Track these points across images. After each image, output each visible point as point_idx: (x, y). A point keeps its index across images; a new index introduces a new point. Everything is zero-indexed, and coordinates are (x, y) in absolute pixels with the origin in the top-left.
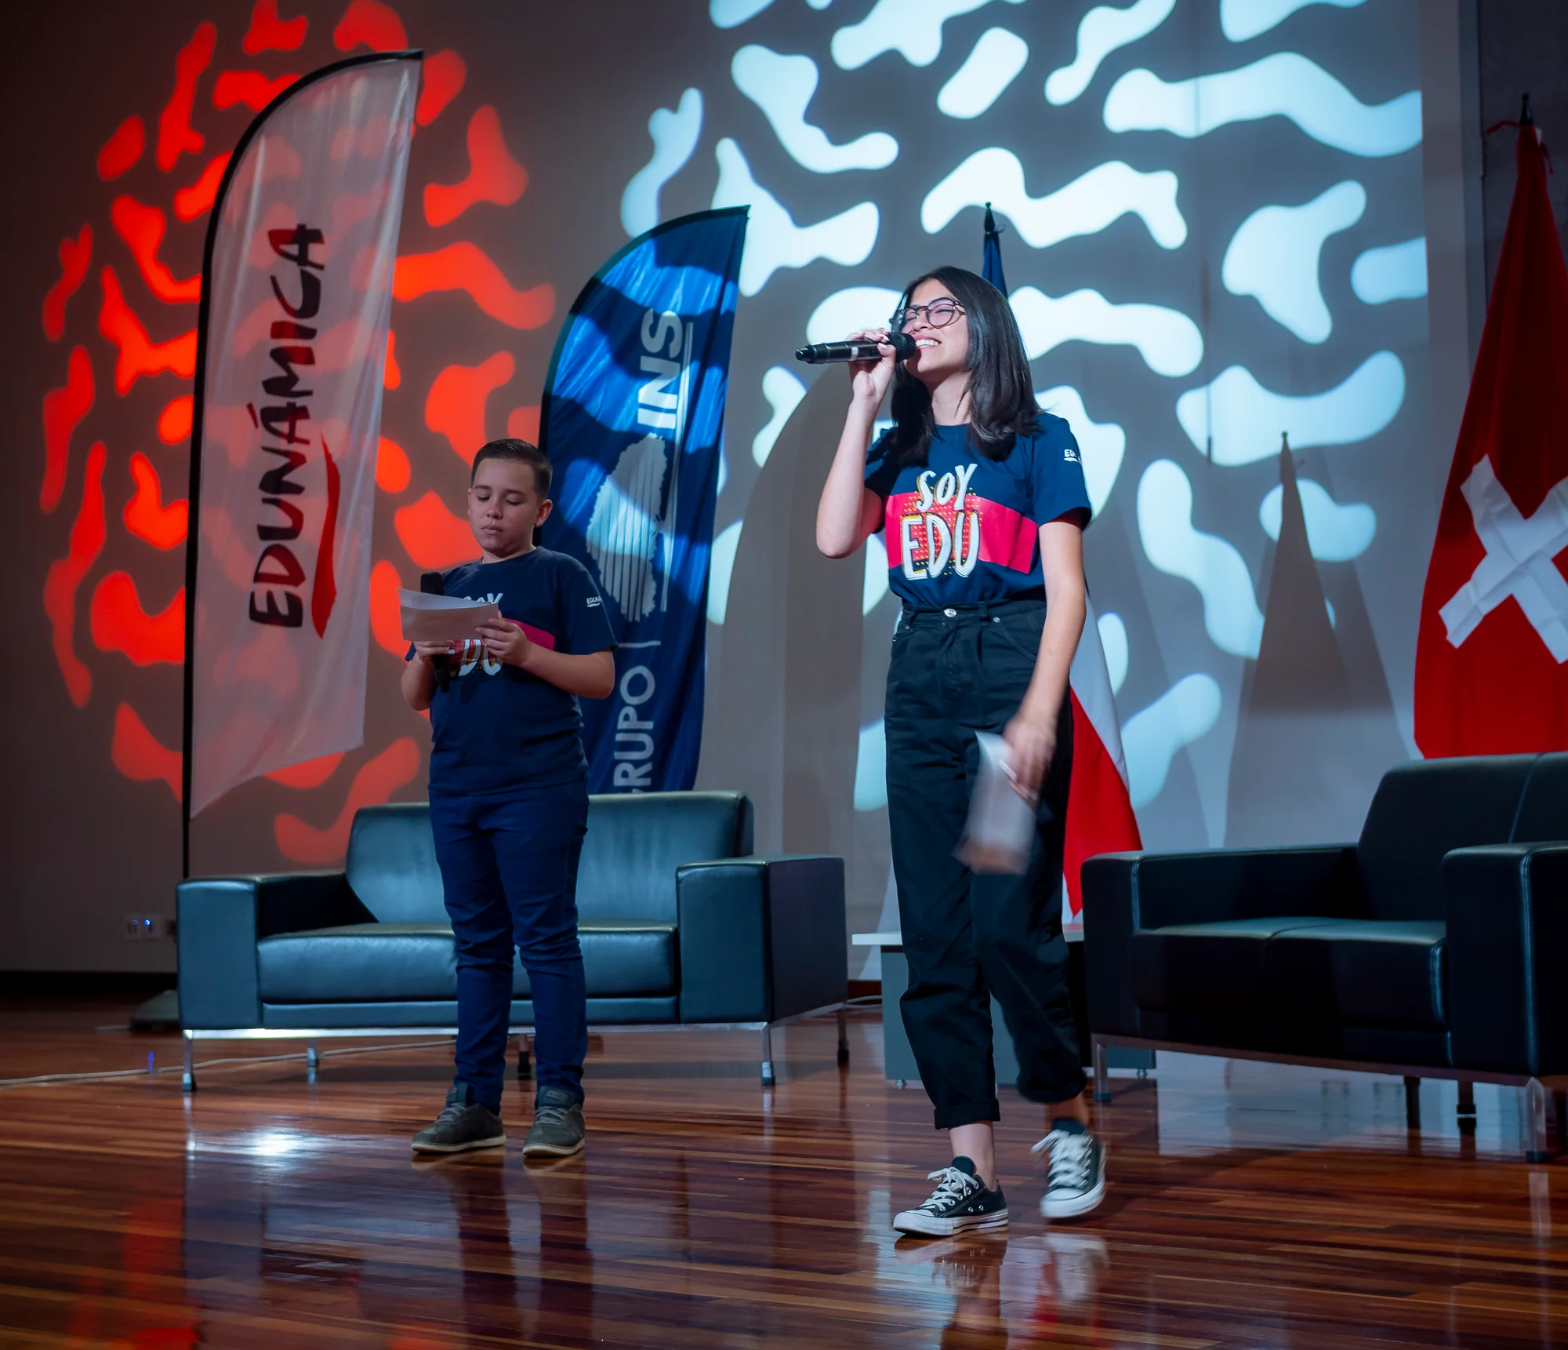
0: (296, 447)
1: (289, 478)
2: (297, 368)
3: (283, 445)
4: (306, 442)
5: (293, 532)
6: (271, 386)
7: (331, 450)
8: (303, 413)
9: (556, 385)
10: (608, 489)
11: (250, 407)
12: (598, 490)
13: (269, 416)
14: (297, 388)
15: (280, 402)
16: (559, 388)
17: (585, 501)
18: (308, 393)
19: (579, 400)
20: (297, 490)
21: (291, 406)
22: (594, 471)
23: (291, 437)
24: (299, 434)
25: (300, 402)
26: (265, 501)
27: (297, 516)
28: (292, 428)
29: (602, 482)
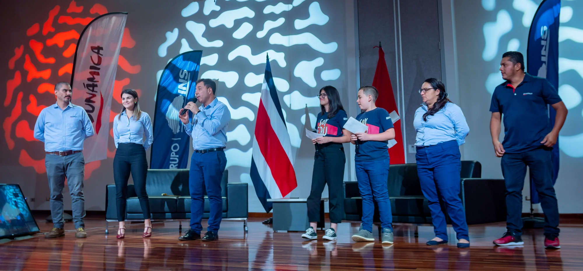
0: (94, 93)
1: (92, 99)
2: (95, 76)
3: (91, 92)
4: (97, 92)
5: (92, 111)
6: (89, 79)
7: (102, 94)
8: (96, 86)
9: (161, 83)
10: (171, 106)
11: (84, 84)
12: (169, 106)
13: (88, 86)
14: (95, 80)
15: (91, 83)
16: (162, 84)
17: (166, 108)
18: (98, 82)
19: (166, 87)
20: (94, 102)
21: (93, 84)
22: (168, 102)
23: (93, 91)
24: (95, 90)
25: (95, 83)
26: (86, 104)
27: (93, 108)
28: (93, 89)
29: (170, 104)
